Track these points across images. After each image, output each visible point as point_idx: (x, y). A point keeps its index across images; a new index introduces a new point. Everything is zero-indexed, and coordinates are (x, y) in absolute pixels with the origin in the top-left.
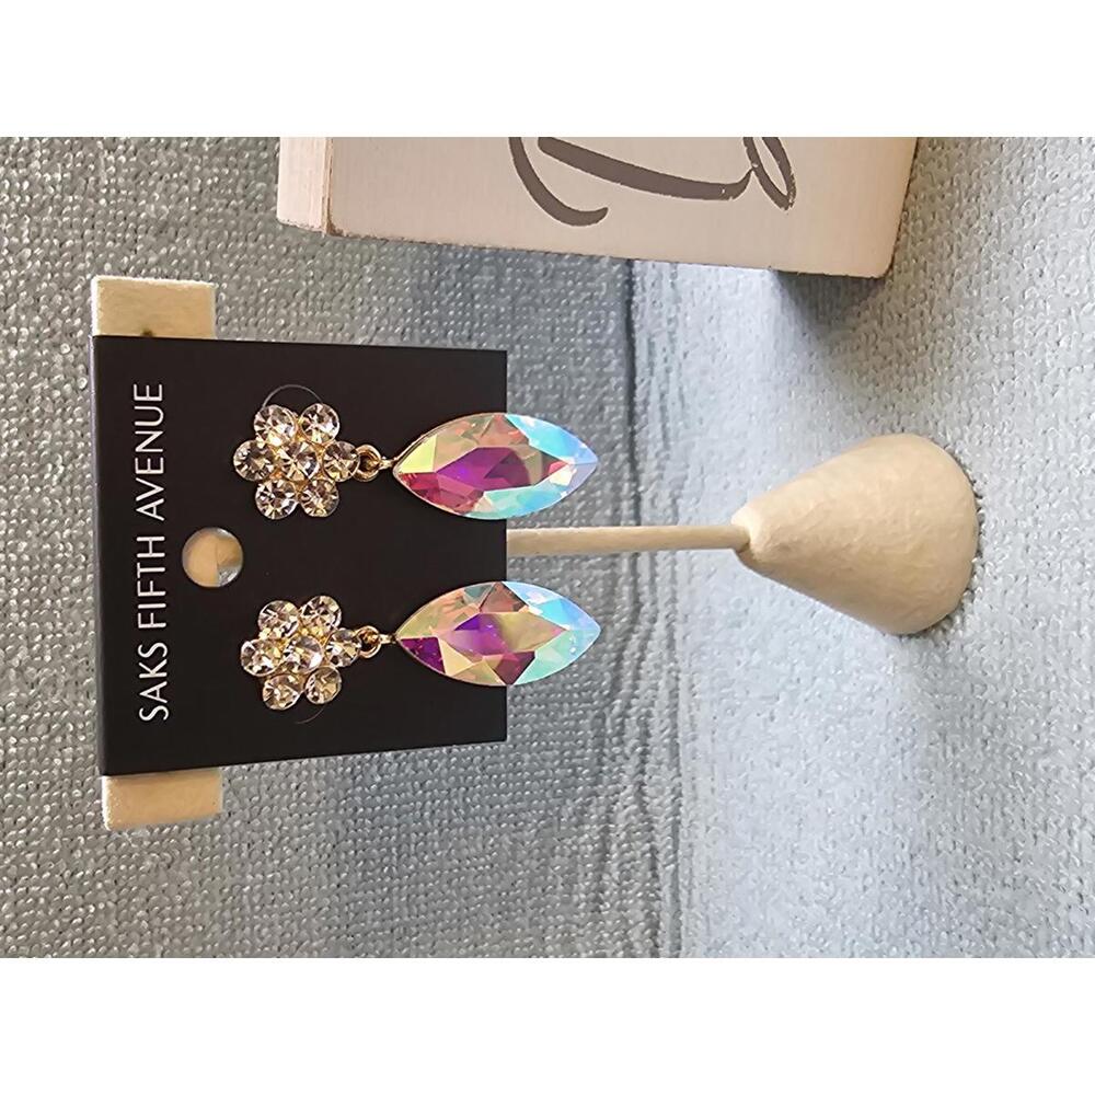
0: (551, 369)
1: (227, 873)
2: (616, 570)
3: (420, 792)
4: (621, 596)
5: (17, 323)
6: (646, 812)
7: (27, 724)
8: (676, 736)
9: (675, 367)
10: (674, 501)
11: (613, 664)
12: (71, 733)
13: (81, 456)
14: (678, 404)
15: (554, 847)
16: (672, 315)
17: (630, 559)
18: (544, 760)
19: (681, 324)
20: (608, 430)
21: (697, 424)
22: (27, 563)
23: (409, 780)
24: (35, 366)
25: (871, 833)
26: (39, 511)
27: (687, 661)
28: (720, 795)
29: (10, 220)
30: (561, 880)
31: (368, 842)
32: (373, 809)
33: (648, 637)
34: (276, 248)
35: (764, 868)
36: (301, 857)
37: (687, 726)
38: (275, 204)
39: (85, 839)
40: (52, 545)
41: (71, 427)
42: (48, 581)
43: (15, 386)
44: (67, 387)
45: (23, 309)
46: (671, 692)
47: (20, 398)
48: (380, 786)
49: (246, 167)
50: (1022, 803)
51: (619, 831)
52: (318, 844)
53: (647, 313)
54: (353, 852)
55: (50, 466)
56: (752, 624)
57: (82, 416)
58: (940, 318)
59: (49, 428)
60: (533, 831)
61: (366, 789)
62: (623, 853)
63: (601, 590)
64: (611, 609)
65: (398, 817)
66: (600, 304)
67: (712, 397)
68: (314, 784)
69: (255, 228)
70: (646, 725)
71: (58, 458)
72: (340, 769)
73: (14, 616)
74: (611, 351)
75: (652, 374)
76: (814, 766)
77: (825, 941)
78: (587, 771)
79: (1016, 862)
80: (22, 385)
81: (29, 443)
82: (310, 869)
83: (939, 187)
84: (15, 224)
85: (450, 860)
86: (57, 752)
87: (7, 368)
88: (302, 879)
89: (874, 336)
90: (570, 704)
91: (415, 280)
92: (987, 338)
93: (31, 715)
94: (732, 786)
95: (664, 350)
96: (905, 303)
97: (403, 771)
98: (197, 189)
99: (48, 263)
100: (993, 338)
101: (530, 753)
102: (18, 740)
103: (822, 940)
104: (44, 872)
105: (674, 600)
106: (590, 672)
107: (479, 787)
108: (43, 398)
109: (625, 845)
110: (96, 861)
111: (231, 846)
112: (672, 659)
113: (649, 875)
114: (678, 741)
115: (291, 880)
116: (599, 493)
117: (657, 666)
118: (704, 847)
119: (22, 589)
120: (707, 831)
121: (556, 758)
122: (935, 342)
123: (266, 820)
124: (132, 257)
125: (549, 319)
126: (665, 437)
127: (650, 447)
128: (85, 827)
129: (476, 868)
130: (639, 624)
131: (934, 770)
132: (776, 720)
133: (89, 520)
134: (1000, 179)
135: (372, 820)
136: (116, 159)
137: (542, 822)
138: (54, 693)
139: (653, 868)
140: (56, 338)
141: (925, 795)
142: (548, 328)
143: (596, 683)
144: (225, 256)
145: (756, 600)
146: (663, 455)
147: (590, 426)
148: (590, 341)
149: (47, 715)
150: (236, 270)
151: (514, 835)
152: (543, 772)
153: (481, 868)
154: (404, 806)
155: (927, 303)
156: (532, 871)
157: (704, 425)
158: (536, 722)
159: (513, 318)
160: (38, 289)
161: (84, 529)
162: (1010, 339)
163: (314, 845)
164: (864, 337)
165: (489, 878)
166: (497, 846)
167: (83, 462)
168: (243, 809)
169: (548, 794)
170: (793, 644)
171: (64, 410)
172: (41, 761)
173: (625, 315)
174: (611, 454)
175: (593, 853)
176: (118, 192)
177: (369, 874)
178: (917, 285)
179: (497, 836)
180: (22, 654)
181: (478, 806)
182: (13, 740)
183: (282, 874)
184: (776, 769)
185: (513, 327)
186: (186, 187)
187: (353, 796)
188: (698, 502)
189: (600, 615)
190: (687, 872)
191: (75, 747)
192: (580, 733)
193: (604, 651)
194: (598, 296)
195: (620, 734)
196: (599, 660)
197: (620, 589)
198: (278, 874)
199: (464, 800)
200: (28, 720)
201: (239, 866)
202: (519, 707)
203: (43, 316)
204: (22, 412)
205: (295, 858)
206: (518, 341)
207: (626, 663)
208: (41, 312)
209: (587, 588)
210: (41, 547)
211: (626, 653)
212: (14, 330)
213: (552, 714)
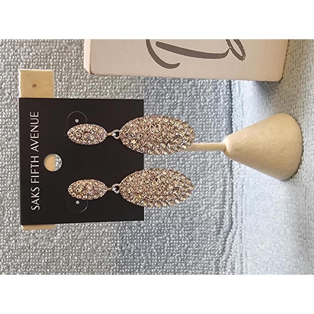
0: (202, 140)
2: (224, 210)
7: (35, 249)
10: (242, 186)
11: (223, 242)
12: (47, 253)
17: (229, 205)
20: (222, 161)
33: (235, 234)
63: (218, 216)
64: (223, 223)
70: (234, 265)
86: (43, 258)
90: (207, 255)
93: (36, 247)
102: (33, 254)
105: (242, 222)
106: (214, 245)
112: (241, 242)
116: (218, 182)
117: (237, 245)
125: (201, 123)
130: (232, 229)
138: (42, 241)
142: (201, 126)
143: (216, 248)
146: (239, 170)
148: (216, 130)
149: (41, 247)
158: (194, 260)
172: (39, 260)
174: (223, 169)
182: (31, 254)
189: (218, 225)
191: (48, 257)
192: (210, 266)
193: (220, 238)
195: (225, 267)
196: (218, 241)
197: (226, 217)
202: (188, 255)
207: (228, 243)
209: (213, 215)
211: (227, 239)
213: (200, 258)
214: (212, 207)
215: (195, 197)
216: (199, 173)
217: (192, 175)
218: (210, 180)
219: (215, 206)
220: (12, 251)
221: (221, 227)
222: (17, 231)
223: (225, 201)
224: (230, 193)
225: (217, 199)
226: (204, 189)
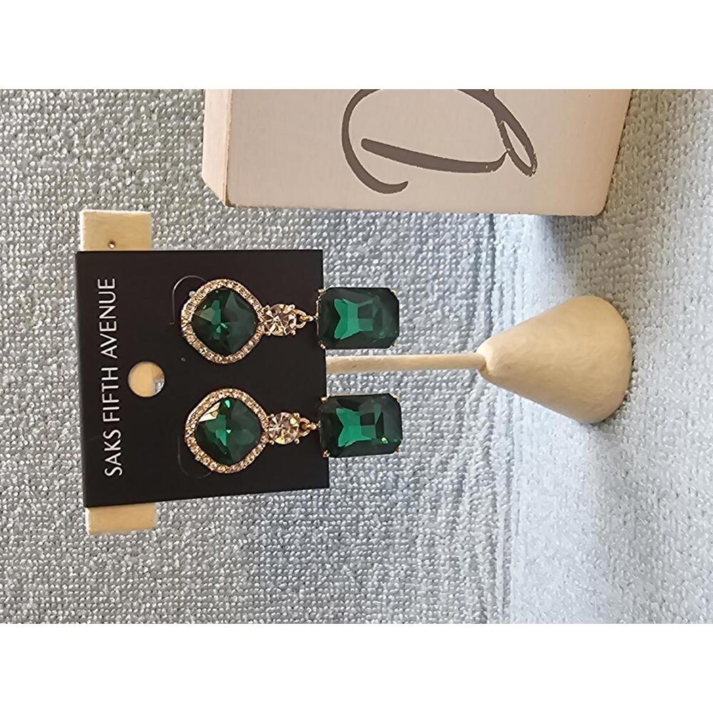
4: (479, 319)
5: (91, 146)
6: (491, 468)
8: (512, 416)
15: (426, 484)
17: (486, 293)
18: (420, 426)
24: (102, 172)
30: (429, 506)
35: (561, 509)
37: (518, 409)
43: (91, 184)
44: (120, 185)
45: (94, 137)
47: (93, 192)
51: (471, 478)
60: (411, 471)
62: (473, 493)
63: (464, 314)
64: (472, 327)
70: (493, 407)
77: (598, 560)
78: (451, 436)
80: (95, 183)
87: (86, 173)
90: (440, 390)
94: (543, 452)
101: (410, 421)
103: (595, 559)
105: (513, 321)
108: (106, 191)
109: (475, 488)
113: (491, 510)
114: (512, 419)
121: (429, 425)
124: (157, 102)
137: (418, 466)
139: (494, 506)
143: (459, 377)
152: (419, 434)
158: (415, 400)
160: (103, 125)
169: (422, 448)
171: (118, 198)
175: (453, 491)
189: (464, 331)
192: (447, 410)
195: (475, 412)
202: (403, 390)
203: (106, 141)
204: (95, 200)
208: (105, 139)
212: (89, 150)
213: (427, 396)
214: (453, 295)
215: (419, 277)
216: (427, 229)
217: (413, 233)
218: (448, 241)
219: (459, 294)
220: (52, 385)
221: (468, 335)
222: (60, 344)
223: (477, 283)
225: (463, 279)
226: (437, 261)
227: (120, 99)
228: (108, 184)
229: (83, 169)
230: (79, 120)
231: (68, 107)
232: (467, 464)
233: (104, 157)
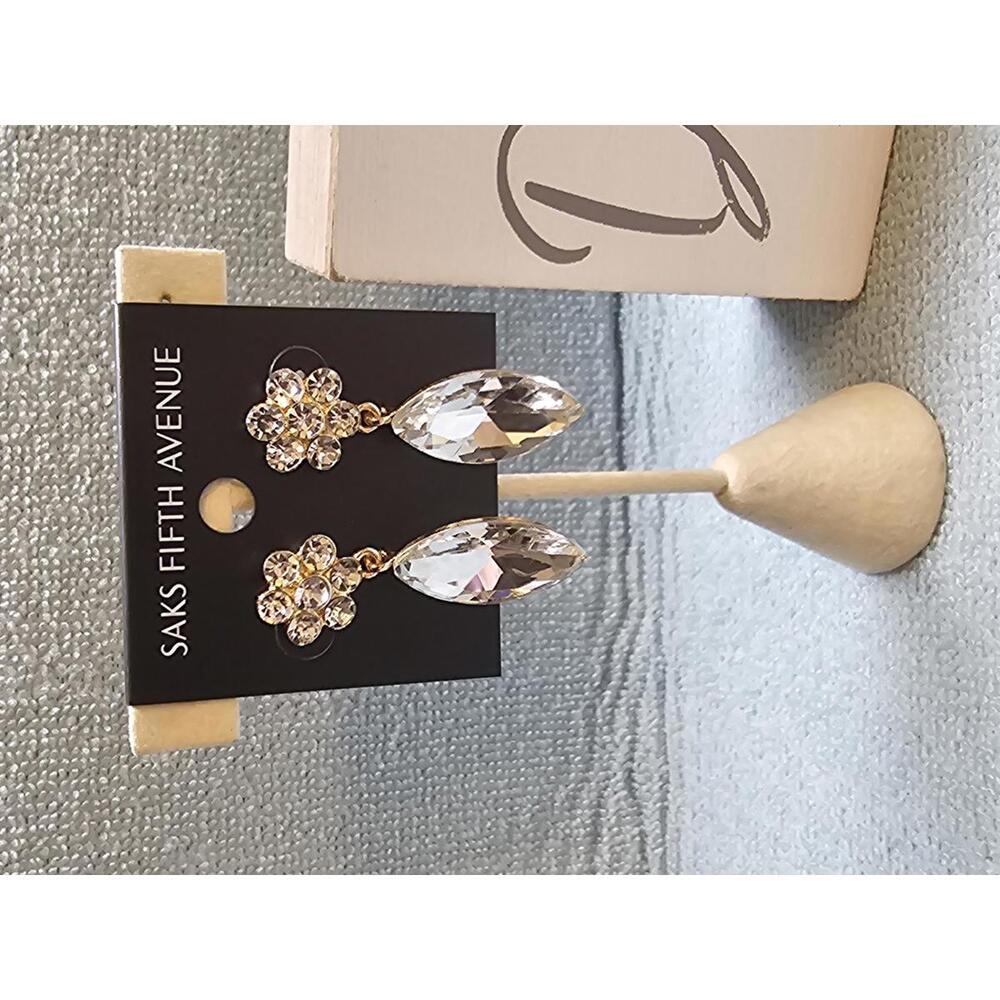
1: (242, 856)
2: (605, 568)
3: (422, 778)
4: (610, 593)
5: (48, 346)
6: (635, 799)
7: (58, 716)
8: (663, 726)
9: (661, 375)
10: (661, 503)
11: (603, 657)
12: (98, 724)
13: (107, 467)
14: (664, 411)
15: (548, 831)
16: (657, 328)
17: (619, 556)
18: (539, 748)
19: (666, 336)
20: (597, 436)
21: (682, 432)
22: (57, 567)
23: (411, 767)
24: (65, 386)
25: (851, 825)
26: (69, 519)
27: (673, 656)
28: (705, 784)
29: (42, 252)
30: (554, 862)
31: (373, 825)
32: (377, 794)
33: (636, 632)
34: (285, 271)
35: (749, 854)
36: (310, 840)
37: (674, 717)
38: (284, 231)
39: (111, 822)
40: (81, 550)
41: (98, 441)
42: (77, 583)
43: (47, 405)
44: (94, 405)
45: (54, 333)
46: (658, 684)
47: (51, 415)
48: (383, 773)
49: (258, 197)
50: (993, 804)
51: (609, 817)
52: (327, 828)
53: (634, 325)
54: (358, 835)
55: (78, 478)
56: (736, 622)
57: (108, 430)
58: (911, 339)
59: (78, 442)
60: (529, 815)
61: (371, 776)
62: (612, 837)
63: (591, 587)
64: (601, 605)
65: (401, 802)
66: (589, 317)
67: (696, 406)
68: (322, 771)
69: (266, 253)
70: (634, 714)
71: (85, 470)
72: (346, 757)
73: (46, 616)
74: (599, 361)
75: (639, 382)
76: (796, 760)
78: (579, 758)
79: (988, 861)
80: (53, 402)
81: (60, 456)
82: (318, 850)
83: (908, 215)
84: (47, 256)
85: (450, 842)
86: (85, 742)
87: (40, 388)
88: (311, 861)
89: (849, 355)
90: (563, 694)
91: (414, 299)
92: (956, 361)
93: (62, 708)
94: (717, 776)
95: (651, 360)
96: (878, 324)
97: (406, 759)
98: (212, 219)
99: (76, 290)
100: (961, 361)
101: (524, 742)
102: (50, 731)
104: (73, 854)
105: (661, 597)
106: (582, 665)
107: (476, 773)
108: (72, 415)
109: (615, 829)
110: (121, 843)
111: (245, 829)
112: (659, 653)
113: (639, 857)
114: (666, 730)
115: (301, 862)
117: (645, 660)
118: (691, 832)
119: (53, 592)
120: (694, 817)
121: (549, 746)
122: (907, 362)
123: (277, 805)
125: (541, 332)
126: (652, 442)
127: (637, 451)
128: (111, 812)
129: (474, 850)
130: (628, 619)
131: (909, 768)
132: (758, 715)
133: (113, 526)
134: (966, 211)
135: (376, 805)
136: (138, 193)
137: (537, 807)
138: (82, 687)
139: (642, 851)
140: (83, 359)
141: (901, 792)
142: (540, 341)
143: (586, 675)
144: (238, 280)
145: (739, 600)
146: (649, 459)
147: (580, 432)
148: (580, 352)
149: (76, 707)
150: (248, 293)
151: (510, 819)
152: (537, 759)
153: (478, 850)
154: (406, 792)
155: (899, 325)
156: (527, 853)
157: (689, 431)
158: (531, 712)
159: (507, 331)
160: (67, 315)
161: (110, 536)
162: (977, 363)
163: (323, 828)
164: (839, 355)
165: (486, 859)
166: (494, 829)
167: (108, 474)
168: (256, 794)
169: (542, 780)
170: (774, 642)
171: (91, 425)
172: (70, 750)
173: (614, 327)
174: (601, 458)
175: (585, 836)
176: (140, 223)
177: (374, 856)
178: (889, 308)
179: (494, 820)
180: (53, 652)
181: (476, 792)
182: (45, 731)
183: (293, 856)
184: (760, 762)
185: (507, 340)
186: (202, 218)
187: (358, 782)
188: (683, 505)
189: (591, 610)
190: (675, 855)
191: (101, 737)
192: (573, 722)
193: (594, 645)
194: (587, 310)
195: (610, 723)
196: (590, 654)
197: (610, 587)
198: (289, 856)
199: (463, 786)
200: (59, 712)
201: (252, 848)
202: (514, 698)
203: (72, 339)
204: (53, 428)
205: (305, 841)
206: (512, 352)
207: (616, 657)
208: (70, 335)
209: (578, 585)
210: (70, 552)
211: (615, 646)
212: (46, 352)
221: (597, 617)
223: (605, 545)
224: (621, 523)
227: (94, 278)
228: (75, 404)
229: (35, 382)
230: (29, 309)
231: (12, 289)
232: (601, 796)
233: (70, 362)
